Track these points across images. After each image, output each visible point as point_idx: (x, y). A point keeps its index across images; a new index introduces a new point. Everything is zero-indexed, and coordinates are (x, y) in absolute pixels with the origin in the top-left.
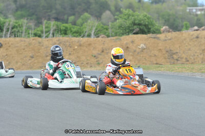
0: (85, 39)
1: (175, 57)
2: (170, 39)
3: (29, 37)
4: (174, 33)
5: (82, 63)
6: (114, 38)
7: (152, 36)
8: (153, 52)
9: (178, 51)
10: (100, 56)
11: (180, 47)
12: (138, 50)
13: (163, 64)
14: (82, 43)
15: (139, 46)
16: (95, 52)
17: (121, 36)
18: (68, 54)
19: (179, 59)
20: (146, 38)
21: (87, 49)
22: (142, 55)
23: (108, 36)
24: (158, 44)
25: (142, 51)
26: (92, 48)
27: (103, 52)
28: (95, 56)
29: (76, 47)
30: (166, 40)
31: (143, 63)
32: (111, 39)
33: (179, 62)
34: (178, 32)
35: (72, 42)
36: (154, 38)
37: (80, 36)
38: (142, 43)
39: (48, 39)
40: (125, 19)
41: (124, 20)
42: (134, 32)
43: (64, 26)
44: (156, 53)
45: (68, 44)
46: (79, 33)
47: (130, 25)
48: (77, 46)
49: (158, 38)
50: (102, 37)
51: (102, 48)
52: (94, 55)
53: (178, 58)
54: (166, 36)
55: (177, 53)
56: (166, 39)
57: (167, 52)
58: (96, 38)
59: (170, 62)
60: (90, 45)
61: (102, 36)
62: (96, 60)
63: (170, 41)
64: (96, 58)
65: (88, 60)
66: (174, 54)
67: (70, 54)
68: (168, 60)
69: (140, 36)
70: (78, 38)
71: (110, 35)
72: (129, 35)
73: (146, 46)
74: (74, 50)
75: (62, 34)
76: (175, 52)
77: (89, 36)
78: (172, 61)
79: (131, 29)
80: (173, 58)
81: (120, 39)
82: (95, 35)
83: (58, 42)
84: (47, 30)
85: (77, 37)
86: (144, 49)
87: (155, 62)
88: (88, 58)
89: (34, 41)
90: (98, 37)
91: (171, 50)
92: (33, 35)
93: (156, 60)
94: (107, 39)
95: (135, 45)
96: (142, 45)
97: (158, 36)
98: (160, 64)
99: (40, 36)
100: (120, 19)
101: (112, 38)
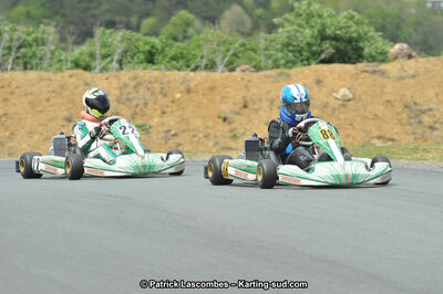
0: (202, 75)
1: (426, 119)
2: (414, 77)
3: (60, 70)
4: (421, 60)
5: (194, 136)
6: (274, 72)
7: (369, 69)
8: (370, 108)
9: (432, 106)
10: (239, 119)
11: (437, 95)
12: (333, 103)
13: (396, 138)
14: (192, 85)
15: (336, 92)
16: (225, 109)
17: (290, 68)
18: (159, 112)
19: (437, 126)
20: (354, 72)
21: (205, 101)
22: (342, 116)
23: (258, 68)
24: (383, 87)
25: (344, 105)
26: (218, 98)
27: (245, 107)
28: (225, 119)
29: (178, 96)
30: (402, 78)
31: (348, 136)
32: (266, 76)
33: (436, 133)
34: (432, 59)
35: (169, 82)
36: (374, 72)
37: (188, 66)
38: (343, 86)
39: (106, 75)
40: (299, 25)
41: (295, 27)
42: (323, 56)
43: (146, 43)
44: (380, 110)
45: (157, 87)
46: (184, 61)
47: (313, 41)
48: (181, 92)
49: (383, 73)
50: (243, 71)
51: (244, 97)
52: (223, 116)
53: (435, 122)
54: (403, 69)
55: (431, 110)
56: (404, 74)
57: (406, 106)
58: (227, 73)
59: (414, 133)
60: (212, 89)
61: (243, 67)
62: (227, 128)
63: (412, 80)
64: (229, 123)
65: (207, 127)
66: (423, 112)
67: (163, 113)
68: (408, 127)
69: (337, 67)
70: (182, 73)
71: (263, 64)
72: (309, 64)
73: (354, 94)
74: (173, 102)
75: (142, 63)
76: (425, 107)
77: (211, 66)
78: (420, 132)
79: (314, 48)
80: (420, 122)
81: (288, 76)
82: (226, 66)
83: (133, 83)
84: (104, 51)
85: (179, 70)
86: (349, 100)
87: (376, 133)
88: (210, 123)
89: (72, 80)
90: (233, 70)
91: (415, 103)
92: (70, 65)
93: (379, 128)
94: (255, 75)
95: (325, 90)
96: (344, 92)
97: (383, 67)
98: (389, 140)
99: (87, 68)
100: (286, 24)
101: (268, 72)
